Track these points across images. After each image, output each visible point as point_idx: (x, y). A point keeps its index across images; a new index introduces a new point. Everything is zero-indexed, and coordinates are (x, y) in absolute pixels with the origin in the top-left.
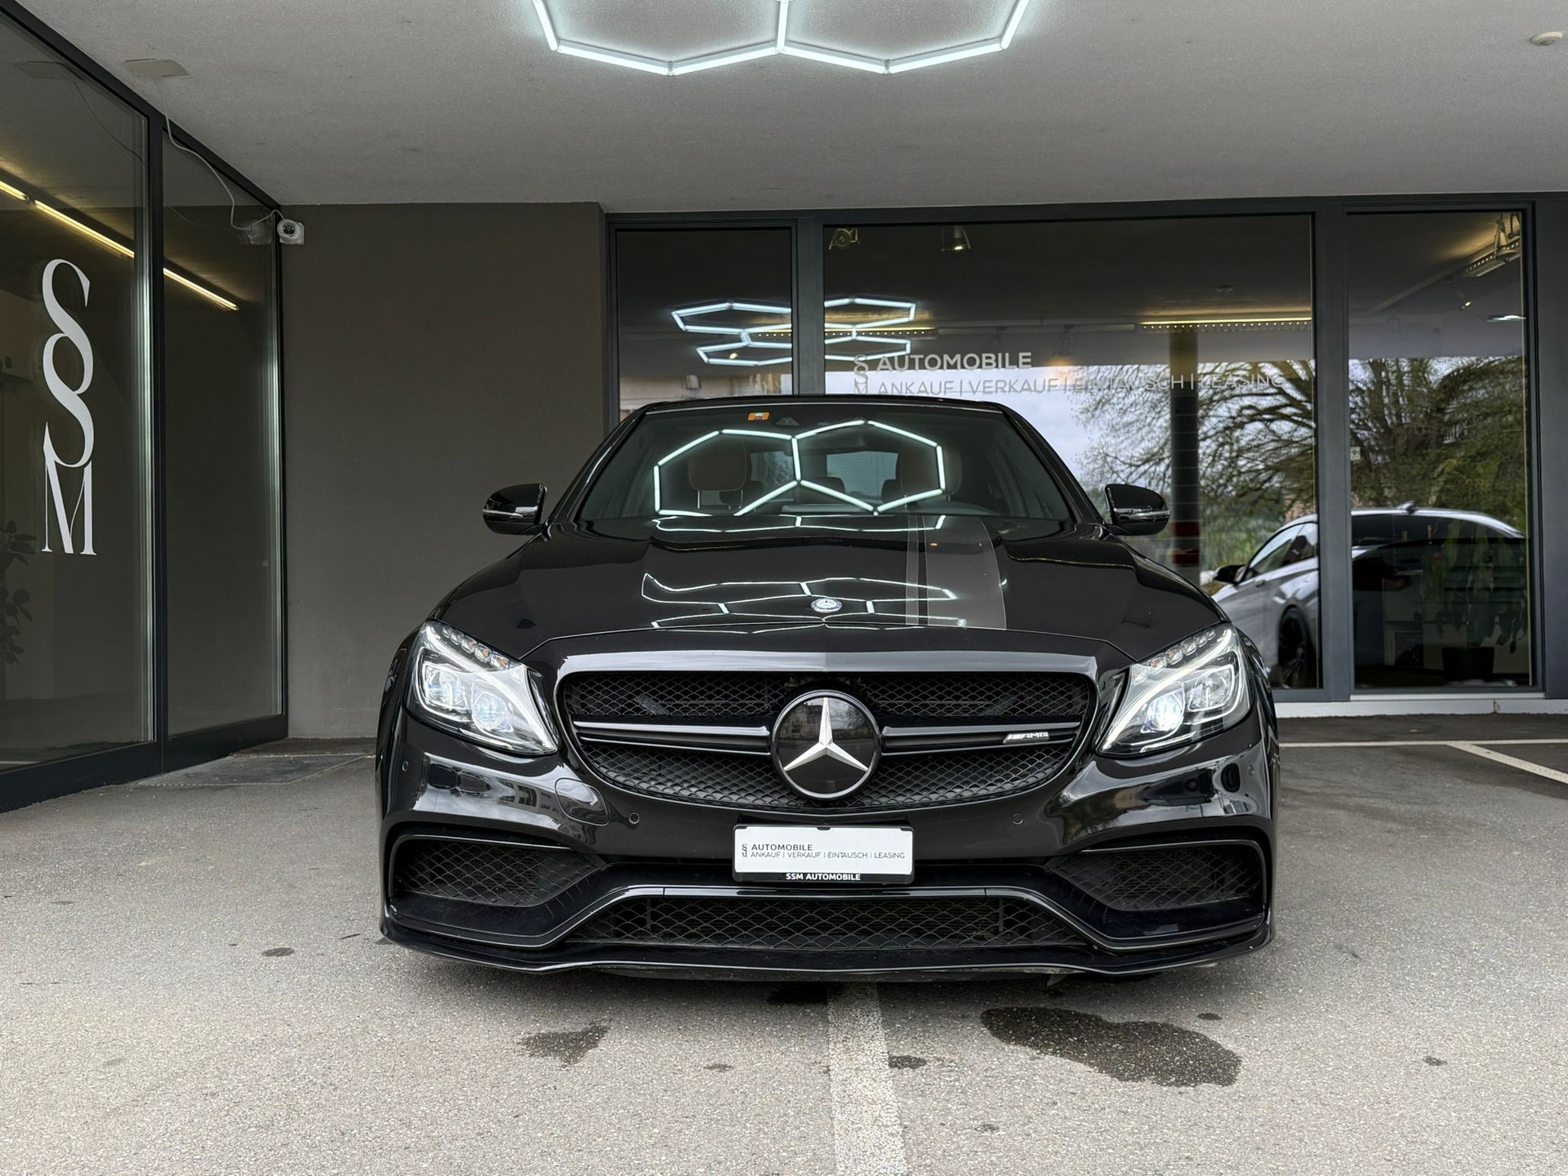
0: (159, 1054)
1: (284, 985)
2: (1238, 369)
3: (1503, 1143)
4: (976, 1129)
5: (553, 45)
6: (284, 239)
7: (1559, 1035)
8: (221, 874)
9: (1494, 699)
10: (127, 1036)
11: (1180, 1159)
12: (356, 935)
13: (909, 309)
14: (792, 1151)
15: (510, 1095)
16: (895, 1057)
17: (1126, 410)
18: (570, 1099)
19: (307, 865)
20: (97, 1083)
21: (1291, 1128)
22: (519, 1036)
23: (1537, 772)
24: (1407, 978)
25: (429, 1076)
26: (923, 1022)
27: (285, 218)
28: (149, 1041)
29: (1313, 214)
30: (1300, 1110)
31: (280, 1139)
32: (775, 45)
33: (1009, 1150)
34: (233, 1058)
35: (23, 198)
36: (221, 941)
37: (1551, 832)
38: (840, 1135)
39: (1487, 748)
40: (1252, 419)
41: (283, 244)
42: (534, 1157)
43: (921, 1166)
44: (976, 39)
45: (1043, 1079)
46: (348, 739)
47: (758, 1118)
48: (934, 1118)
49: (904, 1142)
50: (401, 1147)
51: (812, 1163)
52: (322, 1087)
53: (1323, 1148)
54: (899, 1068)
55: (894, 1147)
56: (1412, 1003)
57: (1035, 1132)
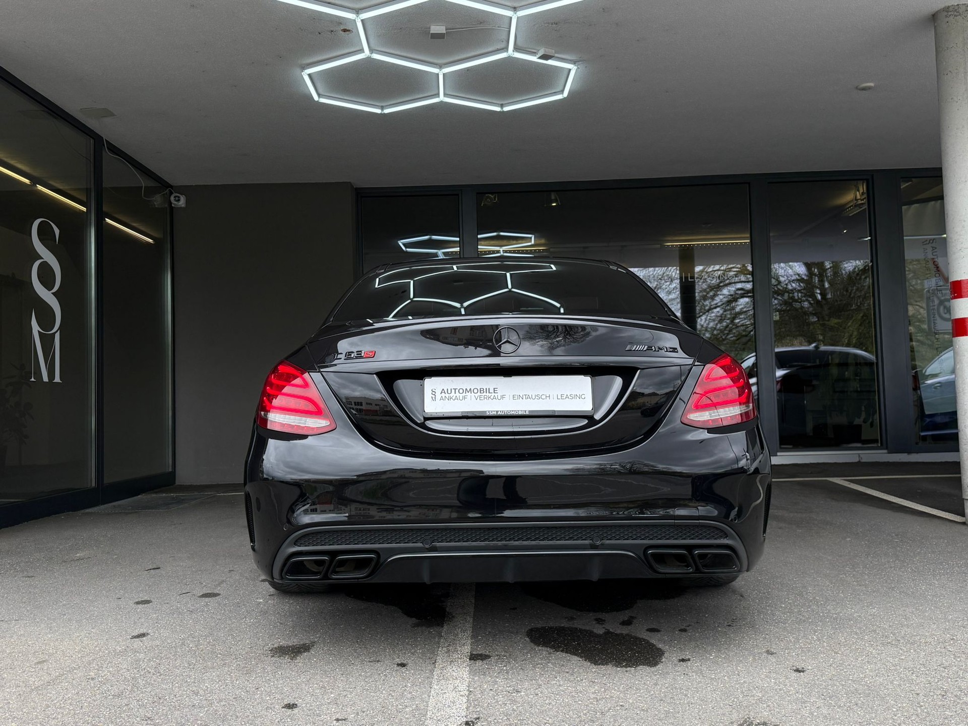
0: (67, 658)
1: (143, 620)
2: (733, 267)
3: (796, 696)
4: (509, 692)
5: (316, 97)
6: (174, 204)
7: (843, 638)
8: (120, 560)
9: (859, 454)
10: (51, 648)
11: (617, 706)
12: (187, 593)
13: (531, 238)
14: (405, 705)
15: (256, 678)
16: (474, 654)
17: (671, 292)
18: (289, 680)
19: (169, 555)
20: (30, 673)
21: (682, 689)
22: (268, 647)
23: (874, 495)
24: (768, 608)
25: (213, 668)
26: (494, 635)
27: (176, 193)
28: (63, 651)
29: (749, 183)
30: (690, 679)
31: (125, 701)
32: (439, 97)
33: (524, 703)
34: (107, 659)
35: (29, 183)
36: (113, 597)
37: (872, 527)
38: (433, 696)
39: (849, 481)
40: (742, 296)
41: (174, 207)
42: (262, 710)
43: (474, 712)
44: (550, 92)
45: (553, 665)
46: (209, 485)
47: (390, 688)
48: (487, 686)
49: (468, 700)
50: (190, 705)
51: (414, 711)
52: (154, 674)
53: (697, 700)
54: (475, 660)
55: (461, 702)
56: (767, 622)
57: (541, 693)
